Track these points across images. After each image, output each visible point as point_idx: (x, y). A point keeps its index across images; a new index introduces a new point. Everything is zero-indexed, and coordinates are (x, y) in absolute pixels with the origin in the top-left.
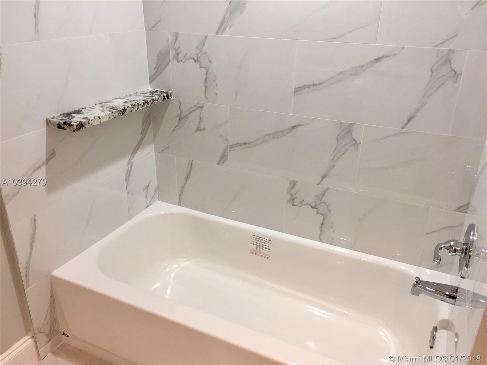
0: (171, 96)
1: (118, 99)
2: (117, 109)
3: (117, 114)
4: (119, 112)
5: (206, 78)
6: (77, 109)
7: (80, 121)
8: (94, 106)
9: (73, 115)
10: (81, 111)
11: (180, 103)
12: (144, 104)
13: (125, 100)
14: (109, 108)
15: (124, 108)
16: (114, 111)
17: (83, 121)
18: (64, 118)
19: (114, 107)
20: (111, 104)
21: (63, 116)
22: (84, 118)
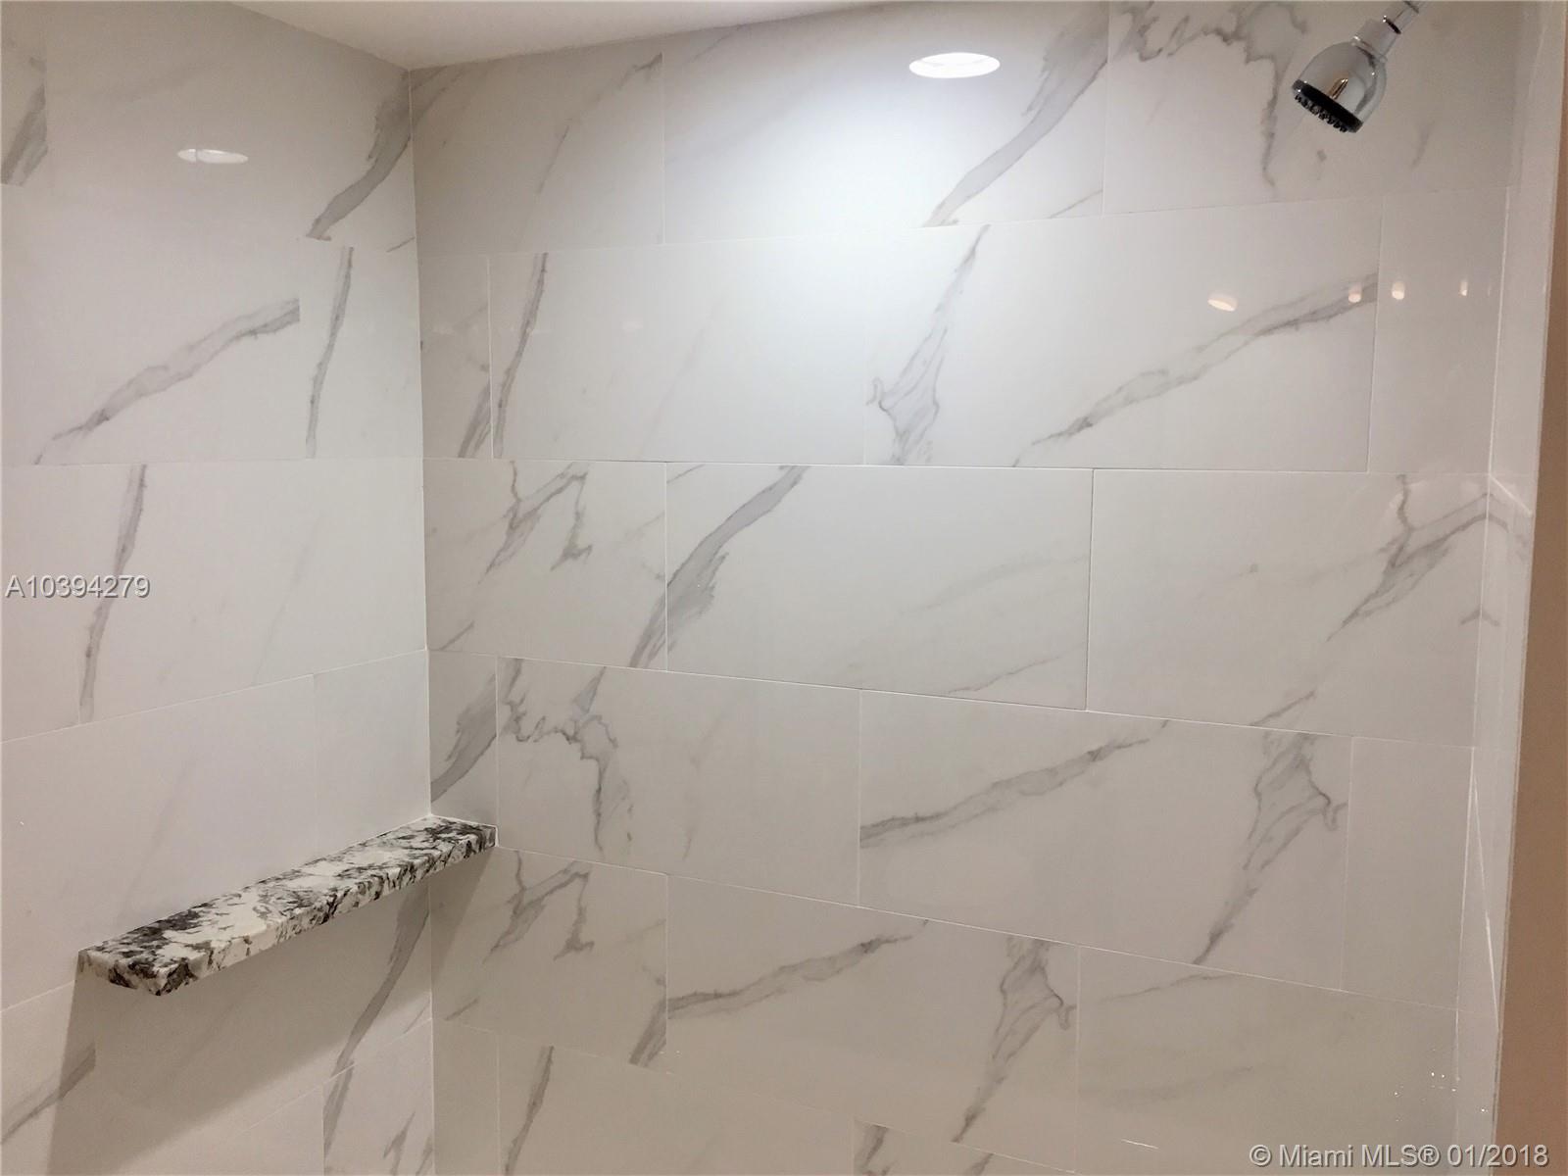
0: (492, 839)
1: (324, 862)
2: (310, 905)
3: (305, 922)
4: (316, 912)
5: (600, 789)
6: (184, 908)
7: (184, 959)
8: (240, 896)
9: (168, 934)
10: (196, 916)
11: (520, 862)
12: (400, 877)
13: (340, 868)
14: (285, 901)
15: (331, 900)
16: (298, 911)
17: (193, 956)
18: (134, 948)
19: (301, 894)
20: (293, 885)
21: (134, 941)
22: (197, 947)
